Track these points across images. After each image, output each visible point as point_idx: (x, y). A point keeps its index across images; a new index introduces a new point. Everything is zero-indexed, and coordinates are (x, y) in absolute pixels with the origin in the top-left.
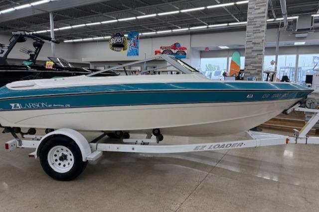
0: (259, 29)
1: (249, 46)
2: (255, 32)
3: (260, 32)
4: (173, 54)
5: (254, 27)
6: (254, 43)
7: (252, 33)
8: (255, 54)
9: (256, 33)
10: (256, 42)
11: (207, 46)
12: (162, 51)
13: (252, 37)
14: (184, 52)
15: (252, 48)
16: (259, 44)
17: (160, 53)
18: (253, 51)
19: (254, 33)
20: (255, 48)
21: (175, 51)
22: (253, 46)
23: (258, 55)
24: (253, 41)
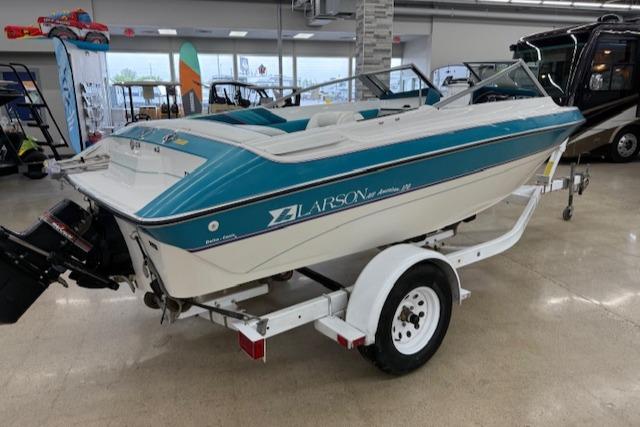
0: (384, 10)
1: (368, 41)
2: (377, 15)
3: (385, 17)
4: (77, 38)
5: (376, 7)
6: (377, 37)
7: (373, 17)
8: (379, 57)
9: (379, 17)
10: (381, 34)
11: (128, 26)
12: (46, 29)
13: (374, 25)
14: (103, 35)
15: (374, 45)
16: (384, 38)
17: (41, 33)
18: (376, 51)
19: (376, 17)
20: (379, 46)
21: (82, 33)
22: (375, 40)
23: (384, 59)
24: (376, 33)
